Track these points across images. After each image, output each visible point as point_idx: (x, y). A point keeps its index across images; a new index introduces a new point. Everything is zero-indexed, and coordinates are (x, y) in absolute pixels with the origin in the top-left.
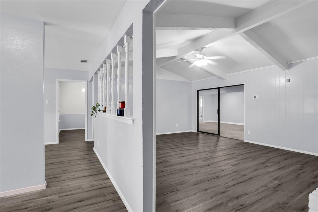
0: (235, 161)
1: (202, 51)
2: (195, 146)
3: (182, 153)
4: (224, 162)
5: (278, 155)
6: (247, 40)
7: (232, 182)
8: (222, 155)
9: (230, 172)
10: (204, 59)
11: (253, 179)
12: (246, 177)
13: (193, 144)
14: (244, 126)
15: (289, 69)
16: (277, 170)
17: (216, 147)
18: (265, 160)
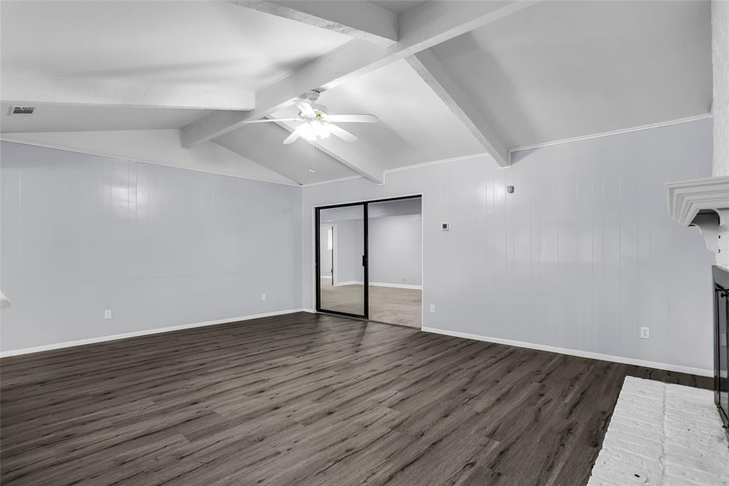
0: (400, 391)
1: (315, 99)
2: (302, 354)
3: (263, 381)
4: (372, 398)
5: (493, 360)
6: (426, 81)
7: (388, 467)
8: (369, 375)
9: (384, 430)
10: (322, 122)
11: (442, 443)
12: (424, 438)
13: (299, 349)
14: (421, 290)
15: (512, 163)
16: (494, 405)
17: (357, 352)
18: (467, 380)
